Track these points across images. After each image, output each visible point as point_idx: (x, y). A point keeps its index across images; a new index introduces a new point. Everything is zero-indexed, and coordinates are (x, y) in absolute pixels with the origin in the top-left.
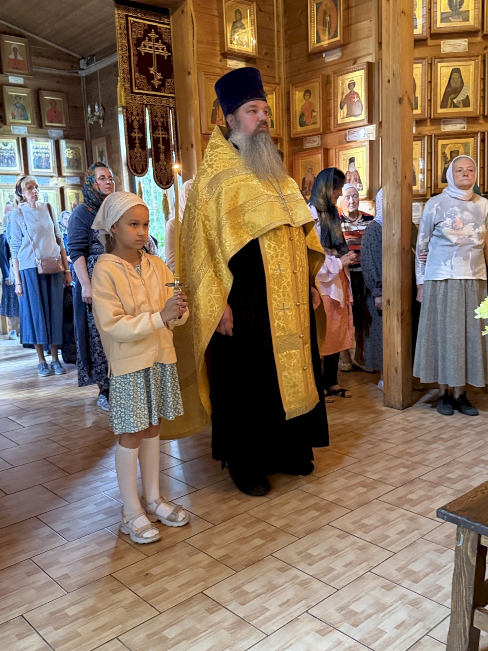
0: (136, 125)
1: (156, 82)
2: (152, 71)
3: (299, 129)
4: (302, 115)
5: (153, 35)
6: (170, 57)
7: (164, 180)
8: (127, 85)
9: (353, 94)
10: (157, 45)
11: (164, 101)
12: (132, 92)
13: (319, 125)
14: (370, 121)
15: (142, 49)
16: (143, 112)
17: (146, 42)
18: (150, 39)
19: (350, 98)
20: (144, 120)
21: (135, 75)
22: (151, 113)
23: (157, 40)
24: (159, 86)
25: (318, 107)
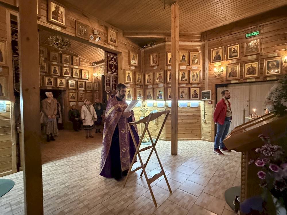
0: (108, 80)
2: (113, 68)
3: (147, 83)
4: (148, 80)
6: (117, 65)
8: (106, 71)
10: (114, 62)
11: (115, 75)
12: (108, 73)
15: (111, 63)
18: (113, 61)
21: (108, 69)
23: (114, 61)
24: (114, 72)
25: (152, 79)
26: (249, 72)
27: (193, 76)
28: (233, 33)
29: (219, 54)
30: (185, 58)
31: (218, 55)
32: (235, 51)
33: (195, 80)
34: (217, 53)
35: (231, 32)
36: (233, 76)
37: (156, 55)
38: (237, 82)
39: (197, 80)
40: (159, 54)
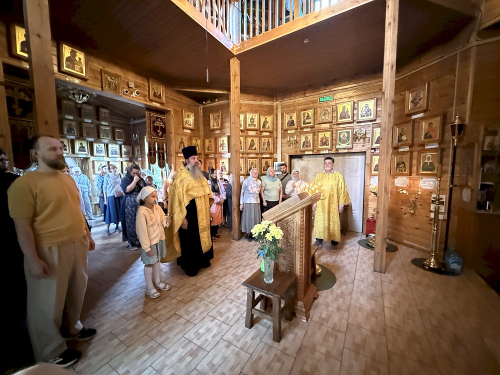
0: (152, 148)
1: (160, 135)
2: (159, 131)
3: (207, 151)
4: (208, 147)
5: (159, 120)
6: (165, 127)
7: (162, 165)
8: (150, 136)
9: (223, 144)
10: (160, 123)
11: (162, 141)
12: (151, 138)
13: (213, 151)
14: (229, 152)
15: (155, 124)
16: (155, 144)
17: (157, 122)
19: (222, 145)
20: (155, 147)
21: (153, 132)
22: (158, 144)
25: (213, 146)
26: (322, 142)
27: (264, 144)
28: (307, 95)
29: (293, 118)
30: (254, 122)
31: (291, 120)
32: (308, 117)
33: (267, 150)
34: (291, 118)
35: (305, 94)
36: (307, 147)
37: (218, 116)
38: (311, 153)
39: (268, 149)
40: (222, 114)
